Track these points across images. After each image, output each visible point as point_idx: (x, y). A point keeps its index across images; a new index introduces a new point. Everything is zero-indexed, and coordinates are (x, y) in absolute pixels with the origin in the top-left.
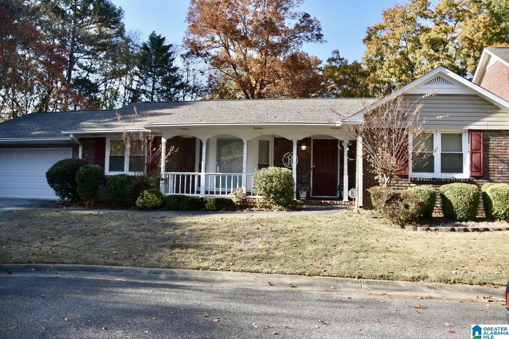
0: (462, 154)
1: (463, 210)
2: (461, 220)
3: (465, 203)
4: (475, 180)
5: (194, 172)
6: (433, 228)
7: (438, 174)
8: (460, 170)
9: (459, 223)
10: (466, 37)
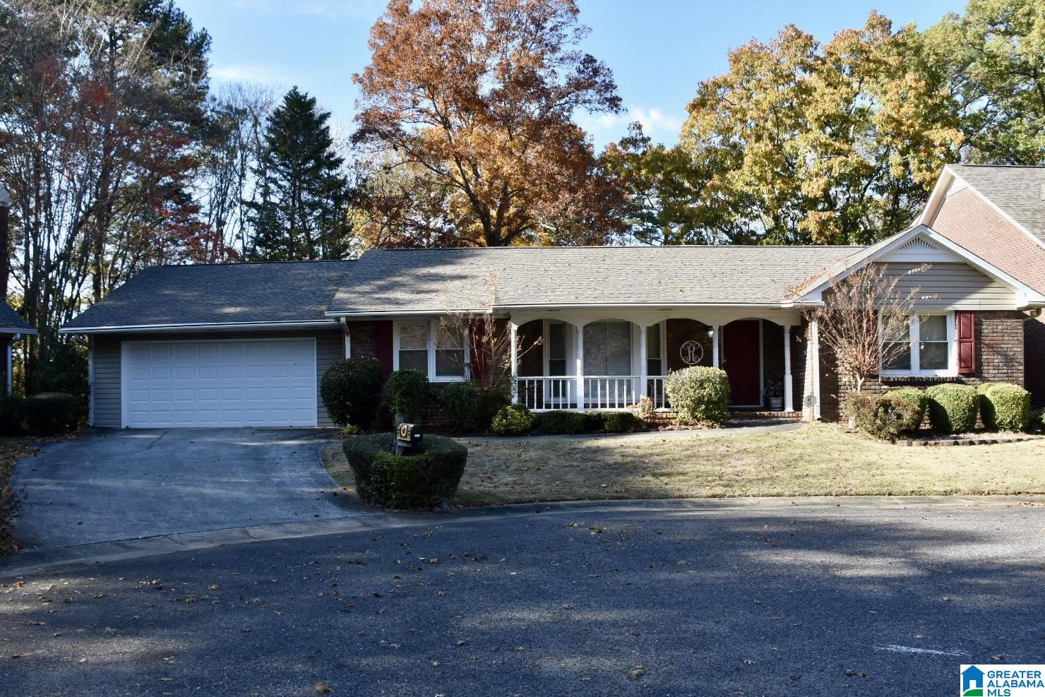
0: (947, 343)
1: (960, 419)
2: (958, 432)
3: (963, 410)
4: (964, 379)
5: (542, 375)
6: (932, 442)
7: (916, 371)
8: (943, 365)
9: (955, 435)
10: (889, 116)
